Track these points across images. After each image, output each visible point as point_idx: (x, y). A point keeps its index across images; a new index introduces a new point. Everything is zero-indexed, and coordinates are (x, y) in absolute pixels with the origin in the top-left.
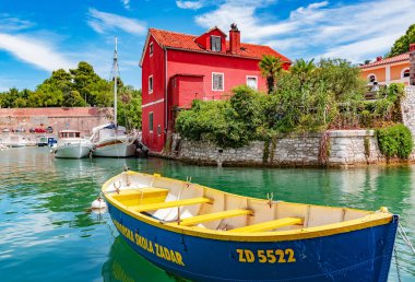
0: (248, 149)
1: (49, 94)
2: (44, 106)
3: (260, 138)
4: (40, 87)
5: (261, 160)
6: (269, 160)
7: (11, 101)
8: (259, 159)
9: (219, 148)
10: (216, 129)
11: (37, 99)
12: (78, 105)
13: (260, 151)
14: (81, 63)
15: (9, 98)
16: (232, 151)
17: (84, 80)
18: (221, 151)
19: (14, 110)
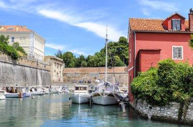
0: (169, 108)
1: (101, 58)
2: (97, 66)
3: (177, 100)
4: (96, 54)
5: (177, 117)
6: (183, 118)
7: (80, 63)
8: (175, 117)
9: (149, 106)
10: (143, 92)
11: (93, 62)
12: (118, 65)
13: (177, 110)
14: (121, 38)
15: (79, 61)
16: (158, 108)
17: (123, 48)
18: (151, 108)
19: (80, 69)
